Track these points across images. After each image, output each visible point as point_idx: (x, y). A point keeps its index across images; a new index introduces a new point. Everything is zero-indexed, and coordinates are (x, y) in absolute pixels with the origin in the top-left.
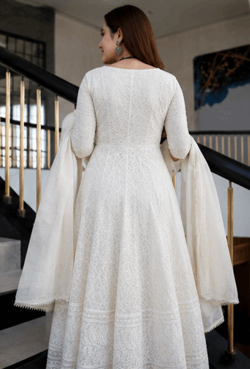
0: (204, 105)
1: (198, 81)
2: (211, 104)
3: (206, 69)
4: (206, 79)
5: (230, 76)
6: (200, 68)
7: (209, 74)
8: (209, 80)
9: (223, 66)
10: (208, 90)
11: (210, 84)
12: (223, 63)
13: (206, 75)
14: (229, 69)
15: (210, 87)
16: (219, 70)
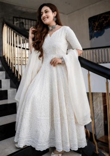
0: (93, 38)
1: (91, 28)
2: (97, 37)
3: (94, 22)
4: (94, 26)
5: (105, 24)
6: (91, 22)
7: (95, 24)
8: (95, 27)
9: (102, 20)
10: (95, 31)
11: (96, 29)
12: (102, 19)
13: (94, 25)
14: (104, 21)
15: (96, 30)
16: (100, 22)
